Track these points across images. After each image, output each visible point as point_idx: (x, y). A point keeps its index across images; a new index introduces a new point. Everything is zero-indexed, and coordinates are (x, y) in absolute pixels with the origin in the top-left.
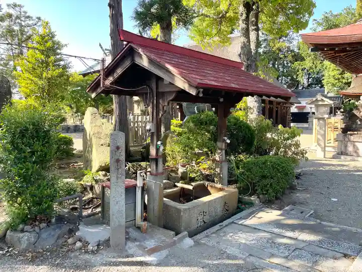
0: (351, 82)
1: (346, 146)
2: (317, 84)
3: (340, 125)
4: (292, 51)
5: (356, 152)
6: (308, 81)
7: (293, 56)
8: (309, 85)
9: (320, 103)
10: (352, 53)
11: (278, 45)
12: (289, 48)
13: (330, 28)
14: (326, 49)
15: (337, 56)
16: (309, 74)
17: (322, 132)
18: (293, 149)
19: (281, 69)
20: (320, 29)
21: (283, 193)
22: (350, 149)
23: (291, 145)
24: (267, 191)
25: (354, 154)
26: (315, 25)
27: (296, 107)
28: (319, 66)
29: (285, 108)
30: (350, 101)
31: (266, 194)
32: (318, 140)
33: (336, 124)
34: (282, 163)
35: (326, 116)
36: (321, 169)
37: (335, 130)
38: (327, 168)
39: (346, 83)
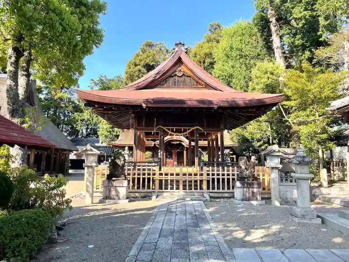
0: (119, 135)
1: (110, 191)
2: (94, 134)
3: (107, 172)
4: (73, 102)
5: (117, 196)
6: (87, 131)
7: (73, 107)
8: (87, 135)
9: (89, 152)
10: (117, 112)
11: (59, 95)
12: (70, 99)
13: (104, 88)
14: (96, 106)
15: (105, 113)
16: (88, 125)
17: (91, 179)
18: (58, 199)
19: (62, 118)
20: (97, 88)
21: (40, 250)
22: (113, 193)
23: (56, 195)
24: (20, 251)
25: (116, 197)
26: (93, 84)
27: (75, 154)
28: (95, 120)
29: (64, 155)
30: (118, 150)
31: (18, 256)
32: (87, 186)
33: (103, 172)
34: (39, 216)
35: (94, 164)
36: (86, 215)
37: (103, 176)
38: (92, 214)
39: (115, 136)
